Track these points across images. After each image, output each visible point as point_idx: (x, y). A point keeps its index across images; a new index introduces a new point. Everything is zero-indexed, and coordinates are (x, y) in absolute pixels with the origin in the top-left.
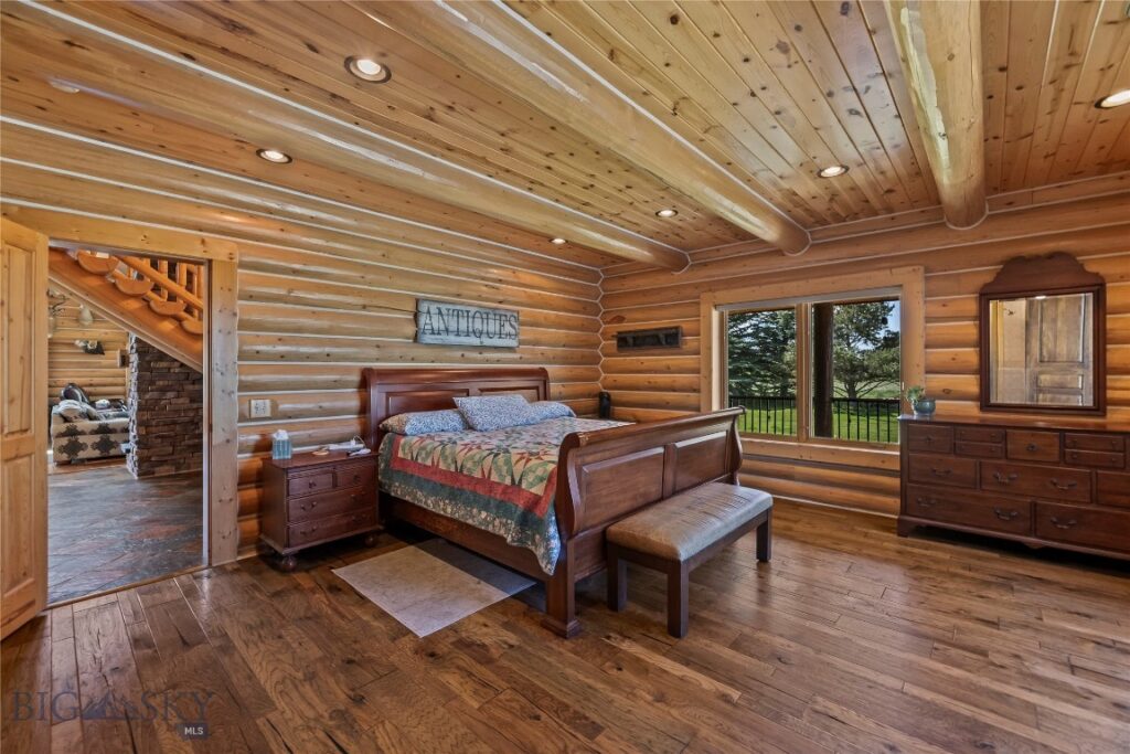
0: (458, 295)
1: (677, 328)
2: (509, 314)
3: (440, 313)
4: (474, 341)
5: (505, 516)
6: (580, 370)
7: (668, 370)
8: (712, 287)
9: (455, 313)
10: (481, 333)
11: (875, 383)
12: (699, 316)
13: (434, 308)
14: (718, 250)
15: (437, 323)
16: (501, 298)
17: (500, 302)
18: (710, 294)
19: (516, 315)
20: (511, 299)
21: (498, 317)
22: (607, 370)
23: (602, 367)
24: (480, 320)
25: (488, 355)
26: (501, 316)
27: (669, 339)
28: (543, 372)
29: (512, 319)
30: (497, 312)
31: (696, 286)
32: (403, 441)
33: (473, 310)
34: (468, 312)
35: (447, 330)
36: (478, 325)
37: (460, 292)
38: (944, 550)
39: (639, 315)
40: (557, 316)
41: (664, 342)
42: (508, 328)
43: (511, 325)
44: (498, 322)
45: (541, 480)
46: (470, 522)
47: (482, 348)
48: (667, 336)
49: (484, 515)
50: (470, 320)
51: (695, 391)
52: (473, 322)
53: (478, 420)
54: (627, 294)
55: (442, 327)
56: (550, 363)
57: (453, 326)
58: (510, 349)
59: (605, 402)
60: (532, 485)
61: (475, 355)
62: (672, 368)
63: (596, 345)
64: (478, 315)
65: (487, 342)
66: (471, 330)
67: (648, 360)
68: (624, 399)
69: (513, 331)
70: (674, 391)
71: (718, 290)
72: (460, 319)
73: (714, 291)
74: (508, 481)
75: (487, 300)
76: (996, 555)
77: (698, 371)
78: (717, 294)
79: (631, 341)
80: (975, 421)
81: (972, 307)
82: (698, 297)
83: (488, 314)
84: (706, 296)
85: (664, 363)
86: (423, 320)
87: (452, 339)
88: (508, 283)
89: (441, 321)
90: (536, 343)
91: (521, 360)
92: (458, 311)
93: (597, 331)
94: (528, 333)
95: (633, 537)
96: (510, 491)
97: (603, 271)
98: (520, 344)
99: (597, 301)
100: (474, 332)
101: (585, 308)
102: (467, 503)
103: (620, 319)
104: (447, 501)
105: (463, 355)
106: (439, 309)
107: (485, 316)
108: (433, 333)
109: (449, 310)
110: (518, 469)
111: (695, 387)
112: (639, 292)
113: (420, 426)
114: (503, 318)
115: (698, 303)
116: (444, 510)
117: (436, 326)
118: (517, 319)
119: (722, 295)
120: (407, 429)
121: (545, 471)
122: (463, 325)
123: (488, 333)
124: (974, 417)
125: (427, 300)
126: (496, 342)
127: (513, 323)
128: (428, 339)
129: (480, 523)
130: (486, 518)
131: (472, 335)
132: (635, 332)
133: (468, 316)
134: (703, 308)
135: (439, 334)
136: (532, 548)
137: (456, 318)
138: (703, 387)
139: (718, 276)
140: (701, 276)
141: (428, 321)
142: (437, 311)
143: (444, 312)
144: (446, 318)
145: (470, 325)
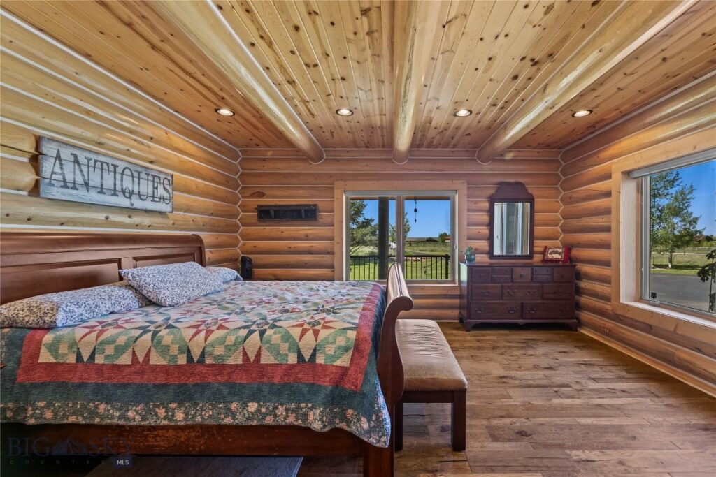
0: (100, 144)
1: (315, 205)
2: (162, 176)
3: (76, 161)
4: (123, 202)
5: (292, 401)
6: (224, 237)
7: (307, 238)
8: (343, 177)
9: (98, 164)
10: (132, 193)
11: (357, 247)
12: (333, 198)
13: (66, 153)
14: (348, 152)
15: (70, 173)
16: (152, 158)
17: (151, 162)
18: (342, 182)
19: (169, 178)
20: (164, 161)
21: (150, 178)
22: (245, 237)
23: (240, 235)
24: (131, 178)
25: (137, 219)
26: (154, 176)
27: (307, 214)
28: (198, 239)
29: (166, 182)
30: (149, 172)
31: (331, 176)
32: (49, 338)
33: (122, 165)
34: (115, 166)
35: (87, 185)
36: (128, 184)
37: (103, 140)
38: (493, 335)
39: (278, 193)
40: (206, 185)
41: (303, 216)
42: (161, 192)
43: (165, 188)
44: (151, 184)
45: (347, 349)
46: (228, 421)
47: (131, 211)
48: (306, 211)
49: (253, 407)
50: (118, 176)
51: (328, 253)
52: (122, 180)
53: (165, 294)
54: (265, 175)
55: (79, 180)
56: (203, 230)
57: (95, 179)
58: (161, 213)
59: (247, 265)
60: (335, 357)
61: (123, 219)
62: (310, 237)
63: (235, 216)
64: (127, 171)
65: (138, 204)
66: (118, 188)
67: (286, 230)
68: (264, 262)
69: (166, 195)
70: (312, 254)
71: (349, 180)
72: (105, 173)
73: (345, 180)
74: (293, 359)
75: (135, 156)
76: (507, 332)
77: (332, 239)
78: (347, 183)
79: (272, 213)
80: (487, 264)
81: (486, 205)
82: (333, 184)
83: (139, 173)
84: (338, 184)
85: (305, 232)
86: (48, 166)
87: (94, 197)
88: (159, 143)
89: (78, 172)
90: (188, 210)
91: (174, 226)
92: (102, 163)
93: (237, 204)
94: (180, 198)
95: (422, 381)
96: (297, 370)
97: (241, 151)
98: (174, 209)
99: (236, 177)
100: (123, 191)
101: (227, 182)
102: (216, 398)
103: (262, 195)
104: (173, 405)
105: (107, 218)
106: (75, 156)
107: (136, 174)
108: (65, 186)
109: (89, 160)
110: (307, 343)
111: (329, 250)
112: (281, 174)
113: (78, 312)
114: (156, 179)
115: (333, 188)
116: (171, 418)
117: (69, 177)
118: (171, 183)
119: (351, 184)
120: (60, 318)
121: (348, 339)
122: (109, 182)
123: (139, 194)
124: (486, 263)
125: (53, 140)
126: (149, 205)
127: (167, 187)
128: (57, 193)
129: (248, 419)
130: (258, 411)
131: (121, 194)
132: (276, 206)
133: (115, 172)
134: (337, 192)
135: (74, 188)
136: (343, 426)
137: (98, 171)
138: (336, 250)
139: (348, 170)
140: (333, 168)
141: (57, 169)
142: (72, 158)
143: (82, 159)
144: (85, 169)
145: (118, 182)
